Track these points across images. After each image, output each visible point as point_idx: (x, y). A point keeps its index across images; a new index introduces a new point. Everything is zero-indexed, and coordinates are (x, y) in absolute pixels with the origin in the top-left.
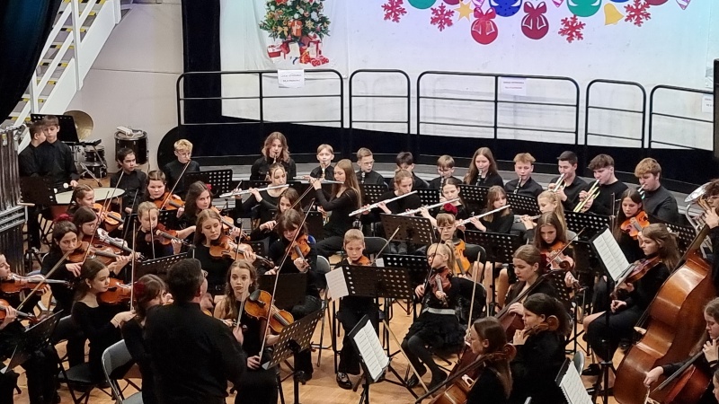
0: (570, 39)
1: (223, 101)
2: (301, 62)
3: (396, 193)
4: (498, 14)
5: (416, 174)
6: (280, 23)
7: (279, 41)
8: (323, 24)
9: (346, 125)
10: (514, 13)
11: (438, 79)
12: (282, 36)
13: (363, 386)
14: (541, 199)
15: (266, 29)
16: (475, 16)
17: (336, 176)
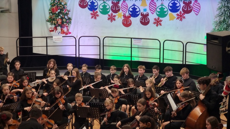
0: (157, 26)
1: (33, 47)
2: (61, 33)
4: (132, 16)
6: (54, 20)
7: (53, 26)
8: (69, 20)
9: (77, 56)
10: (137, 16)
11: (110, 39)
12: (55, 24)
14: (147, 82)
15: (49, 22)
16: (124, 17)
17: (73, 74)
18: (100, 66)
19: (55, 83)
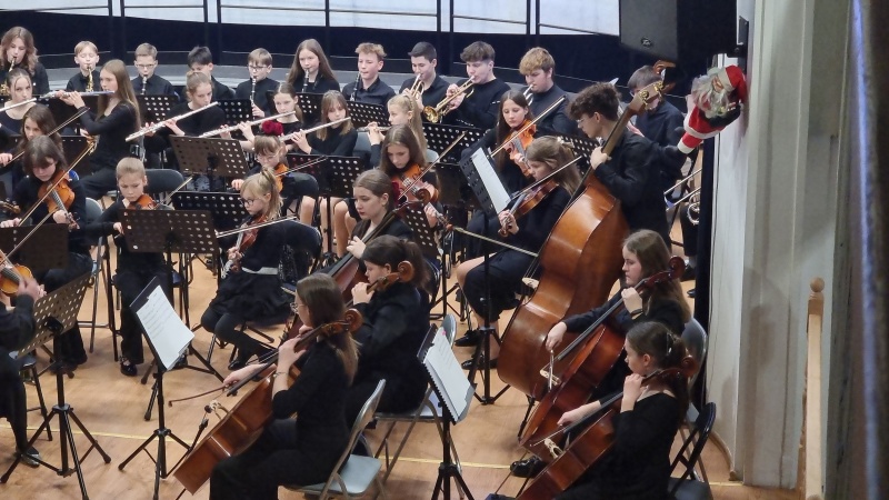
3: (190, 105)
5: (218, 79)
9: (117, 13)
13: (155, 376)
14: (392, 106)
17: (103, 84)
18: (207, 52)
19: (29, 122)
